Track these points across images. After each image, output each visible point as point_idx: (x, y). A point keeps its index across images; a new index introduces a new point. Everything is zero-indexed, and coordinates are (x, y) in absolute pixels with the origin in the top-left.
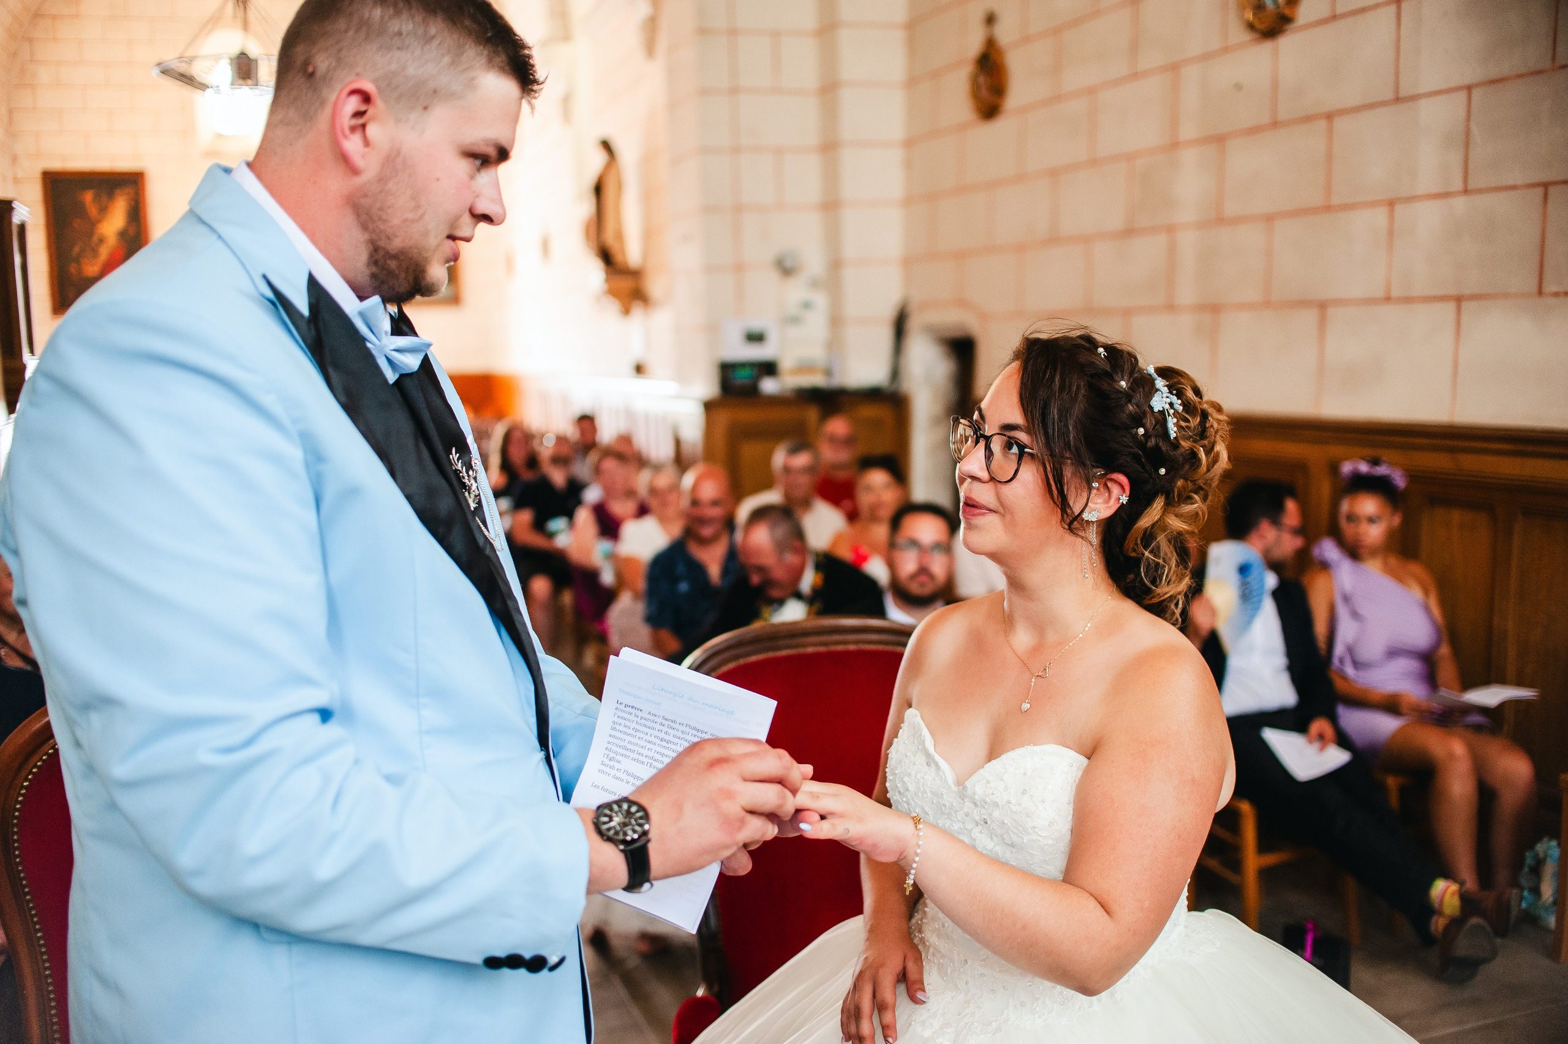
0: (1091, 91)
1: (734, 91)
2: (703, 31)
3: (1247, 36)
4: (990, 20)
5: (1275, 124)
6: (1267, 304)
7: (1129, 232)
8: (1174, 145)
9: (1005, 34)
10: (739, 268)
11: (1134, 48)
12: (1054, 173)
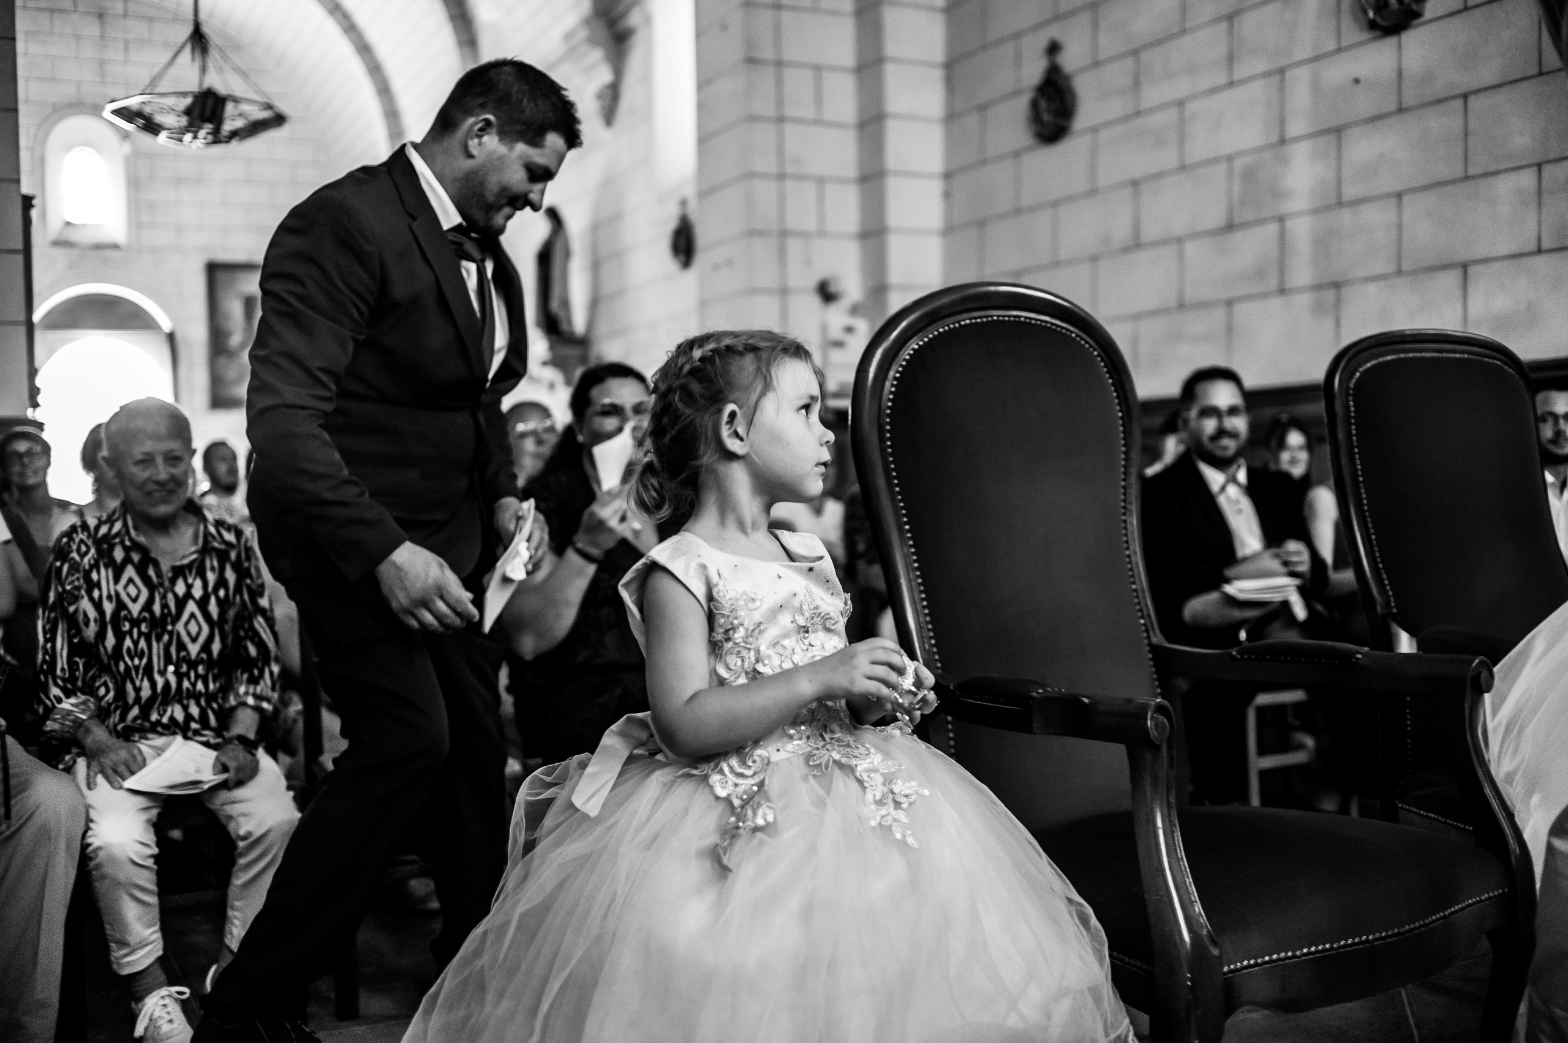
0: (1181, 103)
1: (781, 120)
2: (751, 61)
3: (1365, 36)
4: (1054, 48)
5: (1401, 110)
6: (1399, 272)
7: (1230, 227)
8: (1282, 141)
9: (1069, 61)
10: (784, 292)
11: (1231, 59)
12: (1135, 184)
